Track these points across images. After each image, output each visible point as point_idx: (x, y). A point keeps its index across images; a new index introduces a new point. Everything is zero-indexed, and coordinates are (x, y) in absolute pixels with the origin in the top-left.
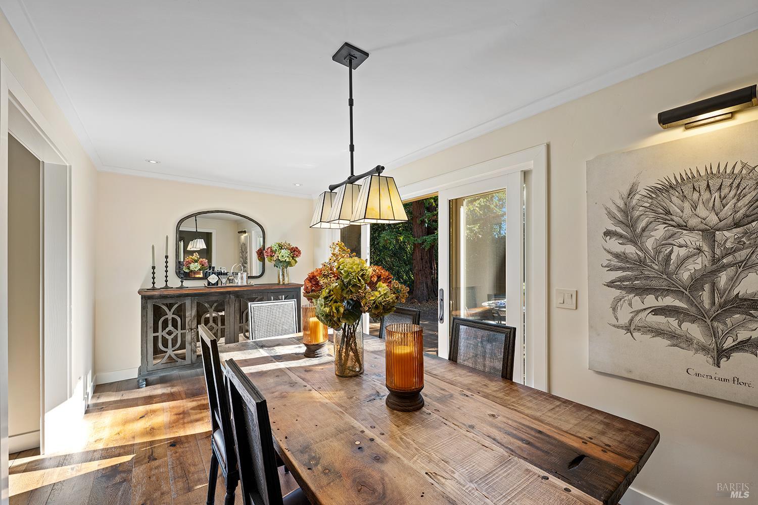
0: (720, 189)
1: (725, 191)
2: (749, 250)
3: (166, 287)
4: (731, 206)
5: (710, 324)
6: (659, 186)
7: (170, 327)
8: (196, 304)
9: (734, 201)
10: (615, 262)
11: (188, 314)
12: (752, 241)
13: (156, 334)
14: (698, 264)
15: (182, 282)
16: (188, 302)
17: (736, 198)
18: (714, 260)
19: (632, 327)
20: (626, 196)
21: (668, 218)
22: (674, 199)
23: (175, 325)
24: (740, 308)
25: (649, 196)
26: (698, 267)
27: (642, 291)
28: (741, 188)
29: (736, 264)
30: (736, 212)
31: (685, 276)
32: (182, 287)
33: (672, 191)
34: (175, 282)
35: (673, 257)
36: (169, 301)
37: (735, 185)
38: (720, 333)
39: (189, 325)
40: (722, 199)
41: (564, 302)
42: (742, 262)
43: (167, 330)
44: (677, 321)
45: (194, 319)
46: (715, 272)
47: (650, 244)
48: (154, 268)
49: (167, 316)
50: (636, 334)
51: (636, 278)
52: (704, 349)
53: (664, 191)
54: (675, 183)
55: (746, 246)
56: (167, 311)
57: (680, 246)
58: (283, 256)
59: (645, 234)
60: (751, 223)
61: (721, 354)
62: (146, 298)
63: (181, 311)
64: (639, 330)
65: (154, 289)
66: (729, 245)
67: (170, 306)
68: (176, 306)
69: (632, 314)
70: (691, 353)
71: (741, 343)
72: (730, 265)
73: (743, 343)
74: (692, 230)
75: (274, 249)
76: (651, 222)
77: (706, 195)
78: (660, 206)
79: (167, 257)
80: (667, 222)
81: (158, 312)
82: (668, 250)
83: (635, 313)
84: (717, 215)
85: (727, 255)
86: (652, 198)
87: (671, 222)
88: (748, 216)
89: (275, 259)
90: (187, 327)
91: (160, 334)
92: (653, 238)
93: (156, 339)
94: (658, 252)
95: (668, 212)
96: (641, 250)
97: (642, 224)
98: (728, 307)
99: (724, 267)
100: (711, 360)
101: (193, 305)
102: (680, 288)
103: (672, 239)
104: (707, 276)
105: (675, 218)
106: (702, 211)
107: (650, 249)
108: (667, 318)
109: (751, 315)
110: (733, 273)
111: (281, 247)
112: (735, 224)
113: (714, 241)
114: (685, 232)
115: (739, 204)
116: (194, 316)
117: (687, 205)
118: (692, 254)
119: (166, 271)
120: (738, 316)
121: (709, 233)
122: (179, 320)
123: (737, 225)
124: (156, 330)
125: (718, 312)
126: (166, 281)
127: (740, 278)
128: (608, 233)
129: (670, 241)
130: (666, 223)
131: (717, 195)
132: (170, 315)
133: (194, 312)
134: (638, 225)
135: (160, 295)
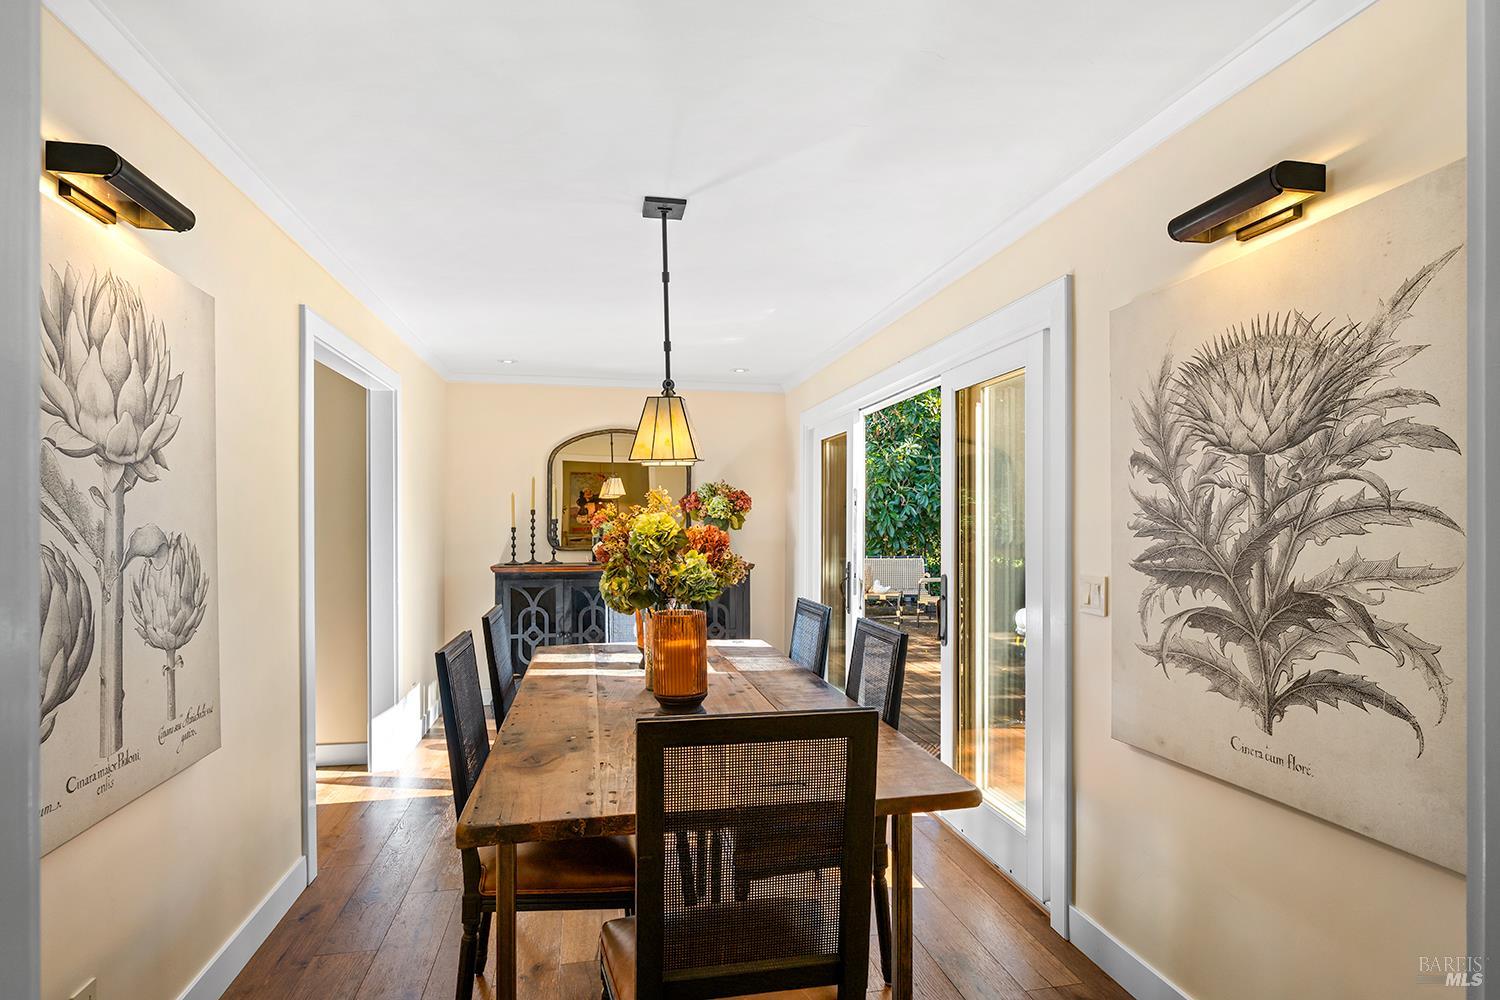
0: (1269, 367)
1: (1276, 371)
2: (1305, 494)
3: (533, 562)
4: (1283, 403)
5: (1258, 644)
6: (1196, 362)
7: (534, 627)
8: (570, 591)
9: (1287, 392)
10: (1145, 521)
11: (558, 607)
12: (1310, 474)
13: (514, 636)
14: (1244, 522)
15: (554, 554)
16: (559, 587)
17: (1289, 387)
18: (1265, 515)
19: (1165, 653)
20: (1158, 382)
21: (1207, 427)
22: (1215, 389)
23: (541, 626)
24: (1296, 612)
25: (1184, 382)
26: (1245, 528)
27: (1175, 577)
28: (1295, 366)
29: (1289, 522)
30: (1290, 414)
31: (1228, 546)
32: (553, 563)
33: (1213, 373)
34: (544, 554)
35: (1214, 508)
36: (533, 585)
37: (1288, 359)
38: (1272, 661)
39: (560, 626)
40: (1273, 386)
41: (1089, 603)
42: (1297, 518)
43: (530, 630)
44: (1219, 638)
45: (567, 616)
46: (1264, 539)
47: (1186, 480)
48: (514, 530)
49: (529, 609)
50: (1170, 666)
51: (1171, 553)
52: (1252, 696)
53: (1203, 373)
54: (1215, 356)
55: (1303, 483)
56: (530, 600)
57: (1223, 486)
58: (714, 509)
59: (1181, 460)
60: (1306, 437)
61: (1273, 707)
62: (502, 577)
63: (548, 603)
64: (1173, 657)
65: (514, 563)
66: (1282, 483)
67: (533, 592)
68: (542, 593)
69: (1164, 626)
70: (1237, 703)
71: (1298, 685)
72: (1283, 524)
73: (1301, 682)
74: (1235, 452)
75: (701, 496)
76: (1188, 436)
77: (1253, 378)
78: (1197, 404)
79: (533, 512)
80: (1207, 435)
81: (517, 603)
82: (1208, 493)
83: (1168, 623)
84: (1267, 421)
85: (1280, 502)
86: (1187, 387)
87: (1210, 436)
88: (1304, 424)
89: (702, 515)
90: (558, 629)
91: (519, 636)
92: (1189, 470)
93: (514, 643)
94: (1196, 498)
95: (1208, 417)
96: (1175, 494)
97: (1176, 442)
98: (1281, 611)
99: (1277, 528)
100: (1260, 720)
101: (566, 593)
102: (1223, 571)
103: (1213, 470)
104: (1254, 548)
105: (1217, 429)
106: (1249, 414)
107: (1186, 490)
108: (1207, 633)
109: (1308, 626)
110: (1287, 539)
111: (713, 492)
112: (1289, 440)
113: (1264, 474)
114: (1228, 456)
115: (1294, 398)
116: (568, 612)
117: (1230, 401)
118: (1237, 501)
119: (533, 536)
120: (1292, 628)
121: (1256, 458)
122: (546, 615)
123: (1291, 441)
124: (514, 630)
125: (1270, 620)
126: (533, 552)
127: (1296, 550)
128: (1137, 460)
129: (1210, 475)
130: (1205, 439)
131: (1265, 379)
132: (533, 608)
133: (568, 606)
134: (1171, 443)
135: (520, 574)
